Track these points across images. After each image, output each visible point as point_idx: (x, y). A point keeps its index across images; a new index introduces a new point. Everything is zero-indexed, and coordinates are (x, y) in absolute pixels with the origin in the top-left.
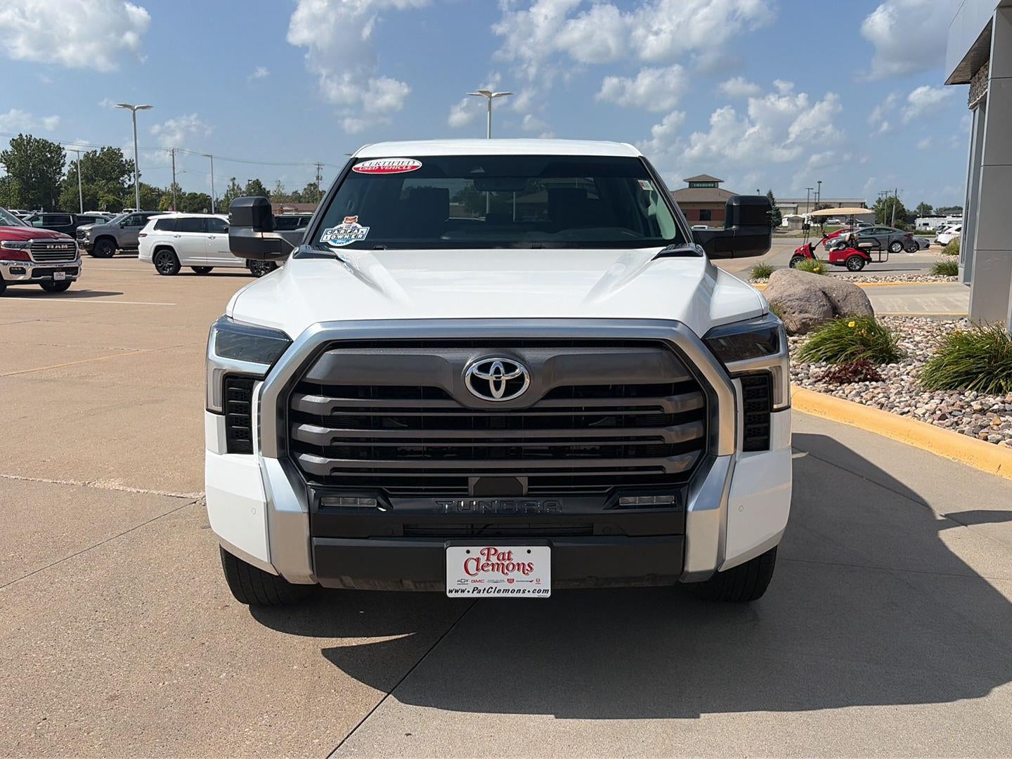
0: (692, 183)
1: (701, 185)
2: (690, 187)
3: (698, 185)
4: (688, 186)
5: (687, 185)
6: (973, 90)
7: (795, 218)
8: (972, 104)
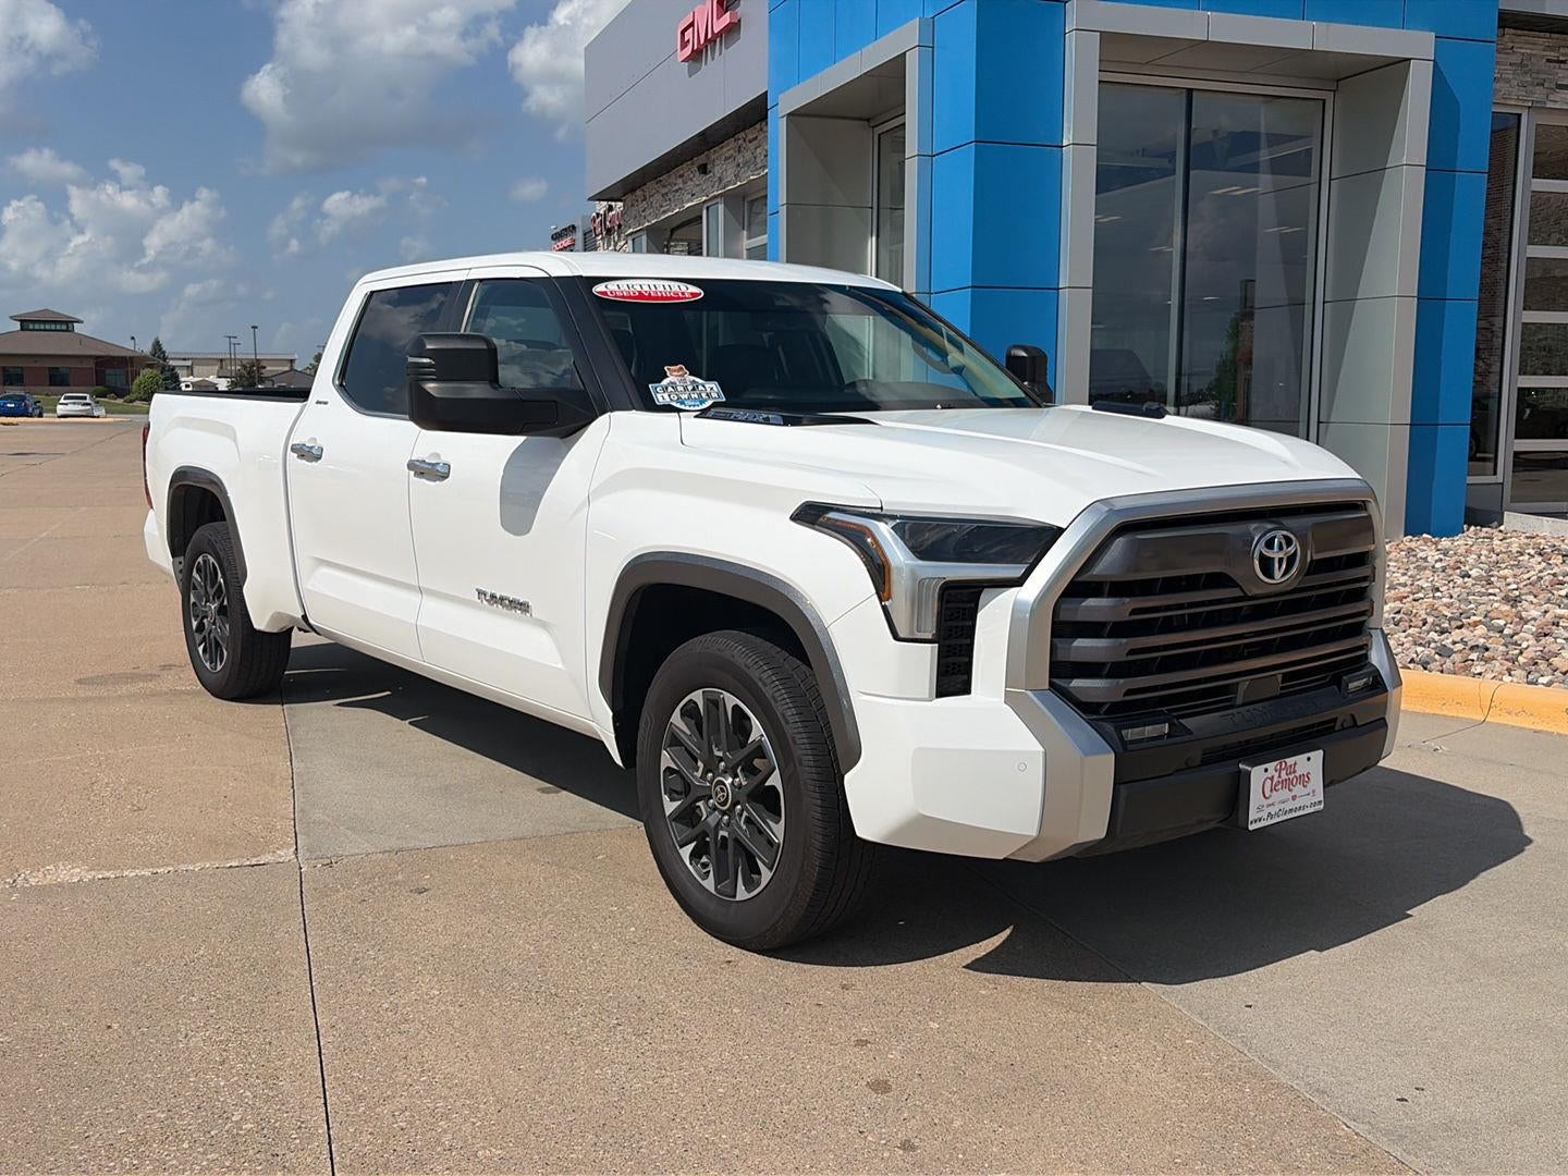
0: (25, 323)
1: (42, 327)
2: (22, 329)
3: (37, 327)
4: (19, 328)
5: (17, 326)
6: (633, 211)
7: (203, 384)
8: (631, 230)
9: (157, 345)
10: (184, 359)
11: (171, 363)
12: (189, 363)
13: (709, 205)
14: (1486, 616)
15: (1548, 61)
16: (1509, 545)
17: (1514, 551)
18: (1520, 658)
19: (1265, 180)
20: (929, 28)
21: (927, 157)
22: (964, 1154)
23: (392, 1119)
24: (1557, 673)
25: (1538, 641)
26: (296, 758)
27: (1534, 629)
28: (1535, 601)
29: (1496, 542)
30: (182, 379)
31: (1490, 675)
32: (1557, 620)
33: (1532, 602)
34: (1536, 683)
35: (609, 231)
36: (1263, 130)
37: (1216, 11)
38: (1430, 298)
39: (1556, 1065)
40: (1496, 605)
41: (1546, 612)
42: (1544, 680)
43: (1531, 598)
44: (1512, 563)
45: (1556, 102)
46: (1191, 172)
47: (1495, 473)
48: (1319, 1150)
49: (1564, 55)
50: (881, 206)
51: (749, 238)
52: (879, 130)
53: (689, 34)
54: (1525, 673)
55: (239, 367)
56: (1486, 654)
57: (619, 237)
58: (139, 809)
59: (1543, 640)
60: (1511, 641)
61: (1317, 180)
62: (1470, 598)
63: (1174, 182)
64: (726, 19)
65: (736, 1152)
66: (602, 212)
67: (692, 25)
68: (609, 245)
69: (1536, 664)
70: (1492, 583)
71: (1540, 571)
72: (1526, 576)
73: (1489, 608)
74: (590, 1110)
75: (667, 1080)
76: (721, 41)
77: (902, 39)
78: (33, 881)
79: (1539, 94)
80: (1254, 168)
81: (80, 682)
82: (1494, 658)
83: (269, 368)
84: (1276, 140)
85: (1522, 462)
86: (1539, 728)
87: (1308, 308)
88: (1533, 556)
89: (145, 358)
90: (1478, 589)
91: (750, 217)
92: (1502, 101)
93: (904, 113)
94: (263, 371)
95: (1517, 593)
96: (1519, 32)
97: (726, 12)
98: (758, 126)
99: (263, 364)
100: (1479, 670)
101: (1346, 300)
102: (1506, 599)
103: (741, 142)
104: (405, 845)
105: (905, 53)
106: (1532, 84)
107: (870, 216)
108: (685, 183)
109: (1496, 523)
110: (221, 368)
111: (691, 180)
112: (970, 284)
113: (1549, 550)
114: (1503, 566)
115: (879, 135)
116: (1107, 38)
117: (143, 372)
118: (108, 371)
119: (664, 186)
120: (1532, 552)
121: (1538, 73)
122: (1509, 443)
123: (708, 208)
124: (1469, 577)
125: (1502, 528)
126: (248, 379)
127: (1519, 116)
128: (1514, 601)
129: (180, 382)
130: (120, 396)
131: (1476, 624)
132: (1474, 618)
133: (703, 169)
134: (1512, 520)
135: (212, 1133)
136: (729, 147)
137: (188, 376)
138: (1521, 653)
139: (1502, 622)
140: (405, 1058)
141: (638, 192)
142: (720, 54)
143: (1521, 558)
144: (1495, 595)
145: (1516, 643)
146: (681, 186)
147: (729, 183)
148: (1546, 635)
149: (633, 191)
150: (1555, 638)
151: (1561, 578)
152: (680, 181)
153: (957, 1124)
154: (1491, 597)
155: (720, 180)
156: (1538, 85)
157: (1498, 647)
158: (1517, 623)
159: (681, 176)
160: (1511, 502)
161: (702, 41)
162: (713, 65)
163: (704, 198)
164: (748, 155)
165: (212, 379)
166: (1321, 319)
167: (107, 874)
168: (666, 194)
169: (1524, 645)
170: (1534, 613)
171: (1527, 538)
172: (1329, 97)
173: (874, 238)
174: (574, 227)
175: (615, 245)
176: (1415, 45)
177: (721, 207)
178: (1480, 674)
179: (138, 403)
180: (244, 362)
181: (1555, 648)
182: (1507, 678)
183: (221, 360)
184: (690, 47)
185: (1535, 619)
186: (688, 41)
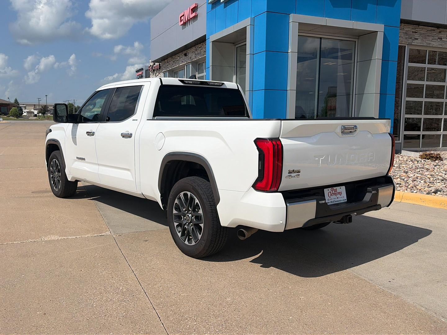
6: (164, 66)
7: (30, 112)
8: (164, 71)
9: (16, 100)
10: (23, 105)
11: (21, 106)
12: (25, 106)
13: (187, 65)
14: (400, 176)
15: (413, 32)
16: (404, 159)
17: (405, 160)
18: (409, 186)
19: (340, 61)
20: (253, 20)
21: (252, 54)
22: (293, 293)
23: (158, 288)
24: (418, 190)
25: (413, 182)
26: (101, 211)
27: (412, 179)
28: (411, 172)
29: (400, 158)
30: (24, 110)
31: (402, 190)
32: (417, 177)
33: (411, 173)
34: (413, 192)
35: (154, 70)
36: (339, 48)
37: (329, 18)
38: (383, 94)
39: (423, 274)
40: (402, 173)
41: (414, 175)
42: (415, 191)
43: (410, 172)
44: (405, 163)
45: (414, 43)
46: (321, 58)
47: (399, 140)
48: (372, 291)
49: (417, 31)
50: (237, 67)
51: (198, 74)
52: (236, 46)
53: (182, 18)
54: (410, 190)
55: (40, 107)
56: (401, 185)
57: (157, 72)
58: (65, 223)
59: (414, 182)
60: (406, 182)
61: (354, 62)
62: (396, 172)
63: (316, 60)
64: (194, 14)
65: (241, 293)
66: (152, 65)
67: (184, 15)
68: (154, 74)
69: (413, 188)
70: (400, 168)
71: (412, 165)
72: (409, 166)
73: (400, 174)
74: (204, 286)
75: (220, 280)
76: (192, 20)
77: (245, 23)
78: (46, 239)
79: (410, 41)
80: (337, 58)
81: (33, 192)
82: (402, 186)
83: (50, 108)
84: (342, 50)
85: (406, 137)
86: (414, 203)
87: (351, 96)
88: (410, 162)
89: (13, 104)
90: (397, 169)
91: (198, 68)
92: (401, 42)
93: (246, 41)
94: (48, 108)
95: (407, 171)
96: (405, 24)
97: (194, 12)
98: (202, 44)
99: (48, 106)
100: (399, 189)
101: (361, 94)
102: (404, 172)
103: (197, 48)
104: (138, 231)
105: (246, 27)
106: (408, 38)
107: (234, 69)
108: (180, 58)
109: (400, 153)
110: (35, 107)
111: (182, 58)
112: (264, 89)
113: (414, 160)
114: (403, 164)
115: (237, 48)
116: (300, 24)
117: (13, 108)
118: (2, 108)
119: (174, 59)
120: (410, 161)
121: (410, 35)
122: (403, 132)
123: (186, 66)
124: (395, 166)
125: (401, 154)
126: (43, 111)
127: (405, 46)
128: (407, 173)
129: (23, 111)
130: (5, 115)
131: (397, 178)
132: (397, 177)
133: (186, 55)
134: (404, 152)
135: (117, 291)
136: (193, 49)
137: (25, 110)
138: (409, 185)
139: (404, 178)
140: (157, 276)
141: (166, 61)
142: (192, 24)
143: (407, 162)
144: (401, 171)
145: (408, 183)
146: (179, 59)
147: (193, 59)
148: (415, 181)
149: (164, 60)
150: (417, 182)
151: (417, 167)
152: (178, 58)
153: (290, 287)
154: (401, 172)
155: (191, 58)
156: (410, 38)
157: (403, 183)
158: (408, 178)
159: (179, 56)
160: (403, 148)
161: (187, 20)
162: (189, 27)
163: (186, 63)
164: (199, 51)
165: (32, 110)
166: (354, 99)
167: (64, 238)
168: (174, 61)
169: (410, 183)
170: (412, 175)
171: (408, 157)
172: (357, 40)
173: (235, 76)
174: (143, 69)
175: (155, 74)
176: (379, 27)
177: (191, 65)
178: (399, 190)
179: (11, 117)
180: (42, 106)
181: (417, 184)
182: (406, 191)
183: (35, 105)
184: (183, 21)
185: (412, 177)
186: (182, 20)
